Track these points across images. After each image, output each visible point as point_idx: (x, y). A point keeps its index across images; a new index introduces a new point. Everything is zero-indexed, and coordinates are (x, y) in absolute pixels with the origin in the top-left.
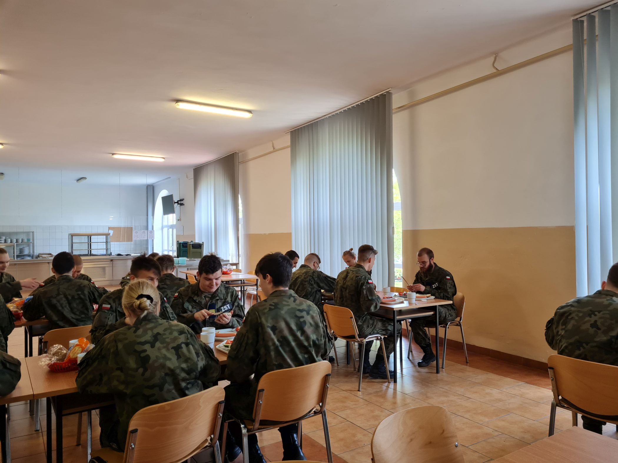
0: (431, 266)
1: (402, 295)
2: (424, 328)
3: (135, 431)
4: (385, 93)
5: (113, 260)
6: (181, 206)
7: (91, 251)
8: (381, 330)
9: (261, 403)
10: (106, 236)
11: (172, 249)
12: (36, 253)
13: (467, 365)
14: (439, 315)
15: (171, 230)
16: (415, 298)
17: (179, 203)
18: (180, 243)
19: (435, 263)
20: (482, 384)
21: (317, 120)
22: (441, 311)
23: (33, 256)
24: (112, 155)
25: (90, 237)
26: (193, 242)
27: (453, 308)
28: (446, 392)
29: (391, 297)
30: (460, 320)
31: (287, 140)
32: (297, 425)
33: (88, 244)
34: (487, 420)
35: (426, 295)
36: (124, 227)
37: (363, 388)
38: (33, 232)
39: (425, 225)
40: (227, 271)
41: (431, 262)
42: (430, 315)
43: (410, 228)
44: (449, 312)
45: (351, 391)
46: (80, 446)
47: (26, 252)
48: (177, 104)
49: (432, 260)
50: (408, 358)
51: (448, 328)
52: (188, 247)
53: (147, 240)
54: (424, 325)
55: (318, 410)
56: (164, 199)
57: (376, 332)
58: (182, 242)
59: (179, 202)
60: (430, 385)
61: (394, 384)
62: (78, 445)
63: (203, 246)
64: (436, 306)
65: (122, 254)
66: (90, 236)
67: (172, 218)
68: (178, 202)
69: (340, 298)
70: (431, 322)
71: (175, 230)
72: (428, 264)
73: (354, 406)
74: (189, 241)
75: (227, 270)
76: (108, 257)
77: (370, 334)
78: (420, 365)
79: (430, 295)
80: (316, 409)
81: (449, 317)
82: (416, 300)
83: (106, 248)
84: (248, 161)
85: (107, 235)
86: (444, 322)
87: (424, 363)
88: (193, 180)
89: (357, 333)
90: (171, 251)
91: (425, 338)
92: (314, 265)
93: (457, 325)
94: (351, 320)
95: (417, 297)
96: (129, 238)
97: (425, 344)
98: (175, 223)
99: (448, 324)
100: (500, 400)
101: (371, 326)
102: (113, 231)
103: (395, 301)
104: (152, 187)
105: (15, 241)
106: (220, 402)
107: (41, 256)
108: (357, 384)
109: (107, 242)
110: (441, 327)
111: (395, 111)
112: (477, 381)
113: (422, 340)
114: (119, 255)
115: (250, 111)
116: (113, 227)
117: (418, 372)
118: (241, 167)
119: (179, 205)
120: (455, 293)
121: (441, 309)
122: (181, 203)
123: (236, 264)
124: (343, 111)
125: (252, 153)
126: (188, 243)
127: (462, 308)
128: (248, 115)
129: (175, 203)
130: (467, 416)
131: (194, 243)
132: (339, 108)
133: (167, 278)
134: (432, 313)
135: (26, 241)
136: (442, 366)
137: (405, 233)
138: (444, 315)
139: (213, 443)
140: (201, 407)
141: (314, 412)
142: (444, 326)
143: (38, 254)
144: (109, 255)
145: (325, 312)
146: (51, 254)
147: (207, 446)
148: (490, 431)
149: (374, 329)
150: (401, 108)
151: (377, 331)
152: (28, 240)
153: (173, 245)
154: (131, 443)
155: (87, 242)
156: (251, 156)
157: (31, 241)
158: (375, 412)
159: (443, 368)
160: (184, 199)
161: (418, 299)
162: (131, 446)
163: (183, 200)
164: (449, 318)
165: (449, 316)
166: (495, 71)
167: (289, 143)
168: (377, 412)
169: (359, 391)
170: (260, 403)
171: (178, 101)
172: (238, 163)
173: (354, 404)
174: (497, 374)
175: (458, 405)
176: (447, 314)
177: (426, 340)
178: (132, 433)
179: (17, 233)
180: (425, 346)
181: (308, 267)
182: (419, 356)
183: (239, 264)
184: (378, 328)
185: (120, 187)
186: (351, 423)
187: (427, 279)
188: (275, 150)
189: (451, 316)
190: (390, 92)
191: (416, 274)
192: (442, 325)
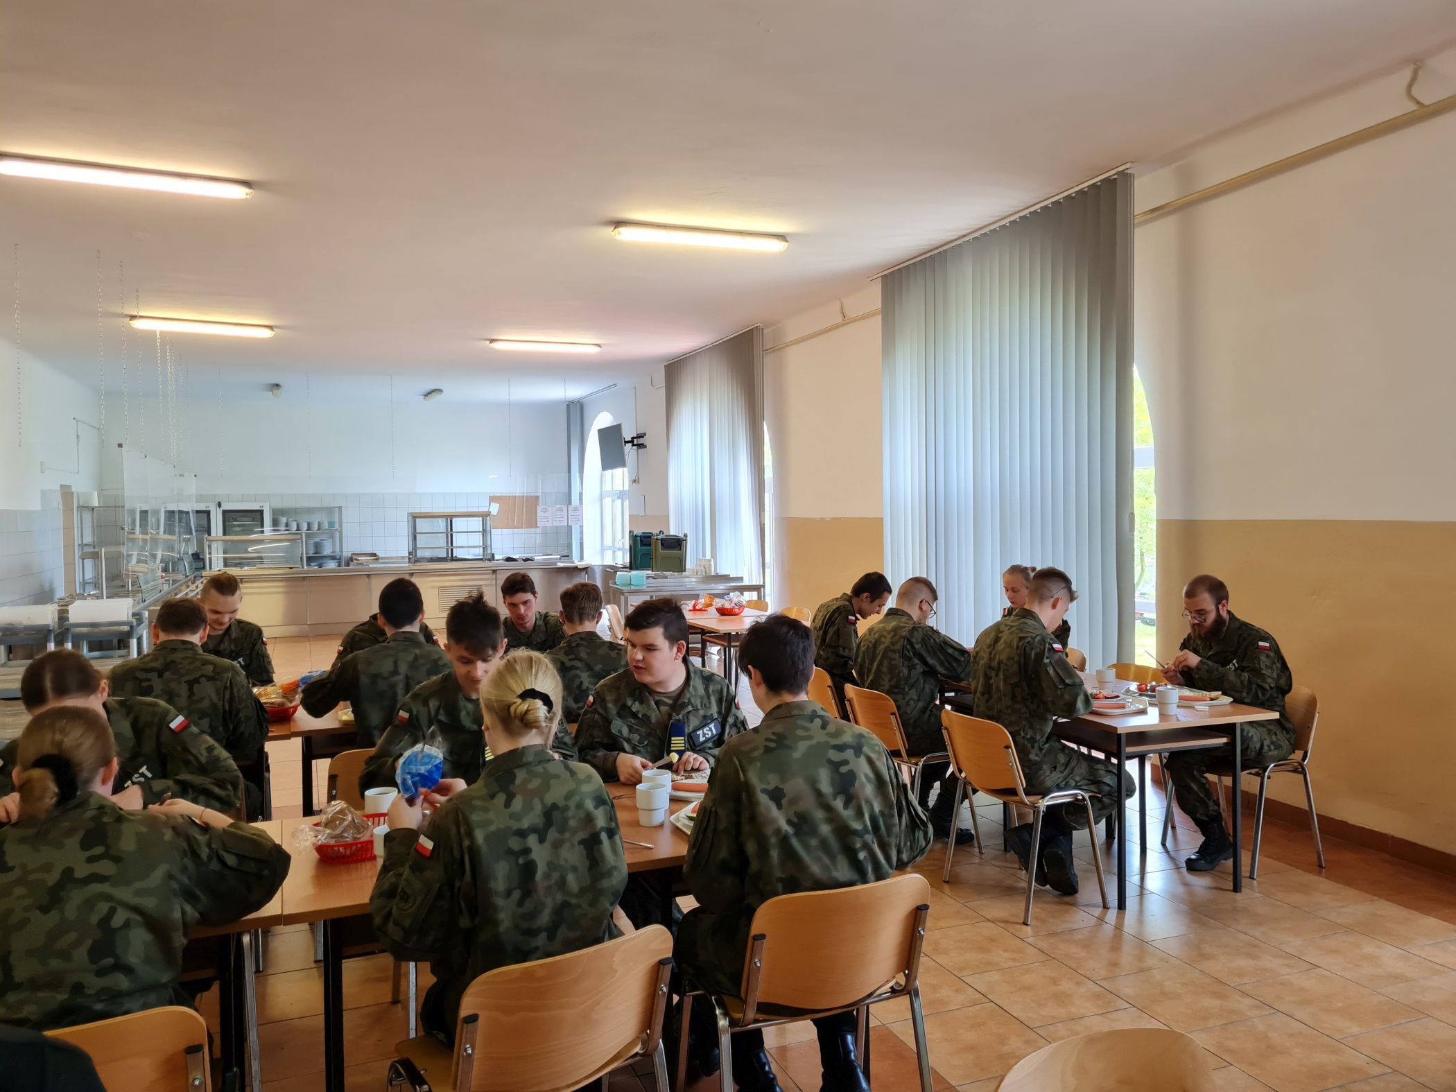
0: (1219, 620)
1: (1147, 690)
2: (1205, 775)
3: (473, 1019)
4: (1115, 177)
5: (496, 570)
6: (640, 450)
7: (452, 550)
8: (1086, 782)
9: (759, 965)
10: (483, 519)
11: (621, 547)
12: (347, 553)
13: (1319, 874)
14: (1242, 744)
15: (619, 502)
16: (1177, 701)
17: (635, 443)
18: (636, 536)
19: (1229, 612)
20: (1355, 929)
21: (945, 248)
22: (1250, 735)
23: (340, 559)
24: (490, 342)
25: (451, 521)
26: (663, 533)
27: (1283, 727)
28: (1255, 946)
29: (1117, 697)
30: (1304, 759)
31: (873, 296)
32: (855, 1013)
33: (447, 535)
34: (1355, 1029)
35: (1208, 693)
36: (522, 495)
37: (1037, 918)
38: (340, 508)
39: (1216, 510)
40: (733, 608)
41: (1221, 612)
42: (1220, 744)
43: (1176, 515)
44: (1271, 738)
45: (1007, 922)
46: (400, 1005)
47: (327, 551)
48: (616, 230)
49: (1224, 606)
50: (1164, 844)
51: (1269, 778)
52: (653, 544)
53: (569, 528)
54: (1204, 769)
55: (902, 985)
56: (603, 433)
57: (1074, 784)
58: (639, 534)
59: (635, 440)
60: (1212, 921)
61: (1118, 913)
62: (395, 1001)
63: (686, 543)
64: (1234, 724)
65: (514, 557)
66: (450, 518)
67: (620, 477)
68: (632, 442)
69: (983, 694)
70: (1221, 761)
71: (627, 503)
72: (1212, 617)
73: (1011, 964)
74: (655, 531)
75: (733, 605)
76: (487, 564)
77: (1059, 788)
78: (1191, 866)
79: (1220, 693)
80: (897, 983)
81: (1270, 750)
82: (1178, 706)
83: (483, 544)
84: (788, 346)
85: (484, 516)
86: (1256, 763)
87: (1203, 862)
88: (663, 391)
89: (1021, 783)
90: (619, 549)
91: (1205, 798)
92: (920, 608)
93: (1295, 771)
94: (1008, 753)
95: (1181, 698)
96: (532, 523)
97: (1207, 816)
98: (627, 488)
99: (1268, 767)
100: (1398, 978)
101: (1063, 768)
102: (498, 505)
103: (1124, 708)
104: (578, 406)
105: (305, 527)
106: (663, 960)
107: (356, 559)
108: (1022, 905)
109: (484, 532)
110: (1250, 773)
111: (1142, 219)
112: (1339, 921)
113: (1198, 804)
114: (509, 559)
115: (781, 237)
116: (499, 495)
117: (1186, 884)
118: (769, 361)
119: (635, 447)
120: (1286, 689)
121: (1248, 732)
122: (638, 442)
123: (757, 588)
124: (1008, 225)
125: (793, 329)
126: (653, 537)
127: (1310, 729)
128: (777, 246)
129: (626, 442)
130: (1302, 1014)
131: (666, 536)
132: (998, 216)
133: (582, 642)
134: (1224, 740)
135: (327, 528)
136: (1251, 874)
137: (1165, 527)
138: (1258, 746)
139: (649, 1049)
140: (616, 971)
141: (890, 990)
142: (1257, 772)
143: (350, 554)
144: (489, 560)
145: (946, 729)
146: (375, 555)
147: (637, 1053)
148: (1360, 1061)
149: (1068, 776)
150: (1157, 212)
151: (1077, 782)
152: (331, 524)
153: (623, 537)
154: (466, 1044)
155: (445, 531)
156: (791, 337)
157: (337, 526)
158: (1060, 985)
159: (1253, 879)
160: (645, 434)
161: (1184, 703)
162: (466, 1050)
163: (643, 437)
164: (1270, 753)
165: (1272, 747)
166: (1412, 107)
167: (878, 305)
168: (1065, 985)
169: (1025, 924)
170: (756, 965)
171: (619, 223)
172: (763, 351)
173: (1010, 959)
174: (1401, 903)
175: (1282, 984)
176: (1267, 743)
177: (1207, 807)
178: (467, 1023)
179: (310, 511)
180: (1206, 819)
181: (905, 614)
182: (1190, 841)
183: (764, 586)
184: (1080, 776)
185: (511, 408)
186: (997, 1007)
187: (1210, 654)
188: (846, 321)
189: (1278, 747)
190: (1128, 171)
191: (1182, 641)
192: (1253, 771)
